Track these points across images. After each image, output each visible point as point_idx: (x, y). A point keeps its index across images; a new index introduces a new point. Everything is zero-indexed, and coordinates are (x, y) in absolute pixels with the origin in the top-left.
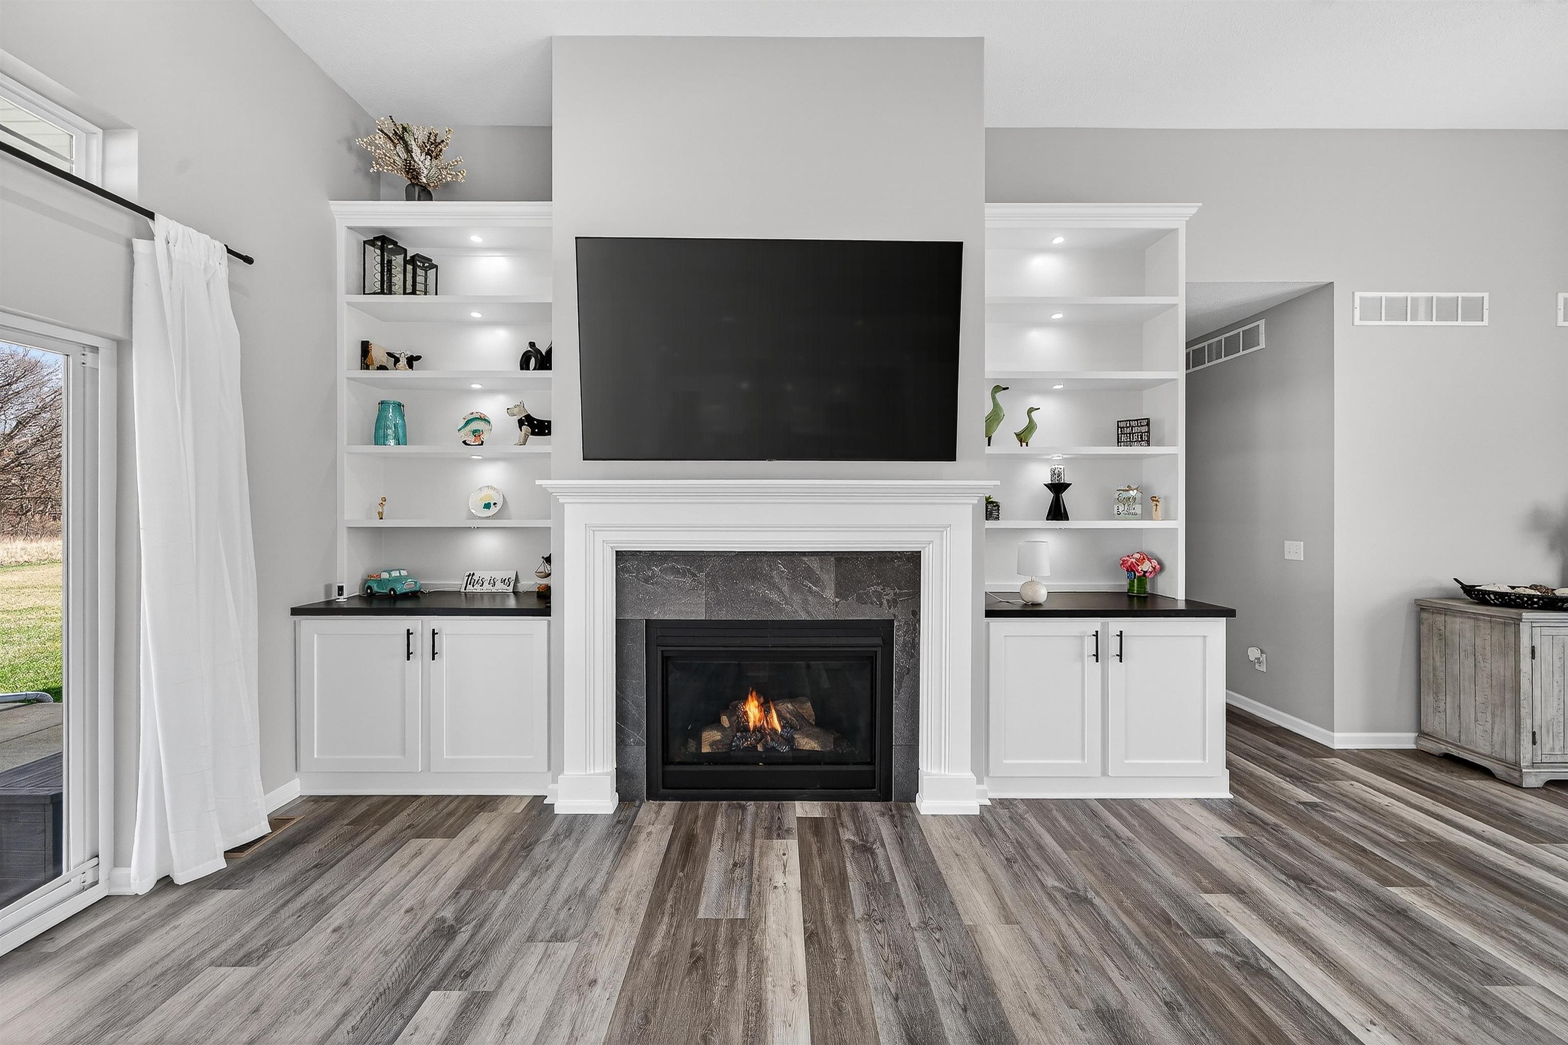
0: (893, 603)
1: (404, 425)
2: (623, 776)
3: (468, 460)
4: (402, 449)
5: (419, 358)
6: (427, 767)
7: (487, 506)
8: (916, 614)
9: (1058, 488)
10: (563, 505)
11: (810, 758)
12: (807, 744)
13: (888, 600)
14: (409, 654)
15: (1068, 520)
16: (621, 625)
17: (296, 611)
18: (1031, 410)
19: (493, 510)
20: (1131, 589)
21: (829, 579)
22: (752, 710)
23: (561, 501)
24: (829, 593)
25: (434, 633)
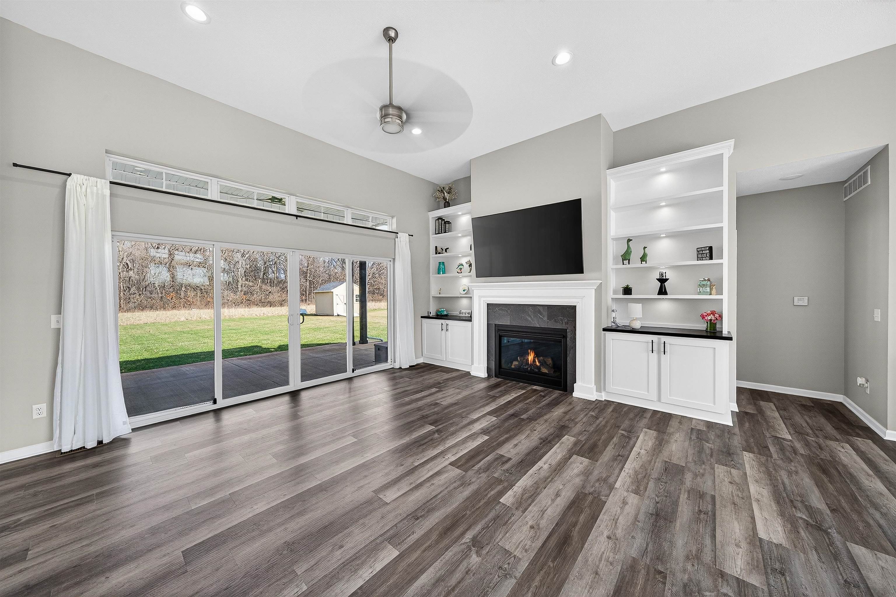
0: (567, 323)
1: (444, 268)
2: (489, 369)
3: (458, 277)
4: (444, 275)
5: (448, 248)
6: (446, 359)
7: (464, 290)
8: (575, 327)
9: (662, 281)
10: (473, 290)
11: (544, 374)
12: (544, 370)
13: (565, 322)
14: (442, 329)
15: (667, 295)
16: (488, 325)
17: (422, 317)
18: (645, 248)
19: (466, 291)
20: (707, 329)
21: (545, 314)
22: (531, 357)
23: (473, 289)
24: (545, 319)
25: (447, 325)
